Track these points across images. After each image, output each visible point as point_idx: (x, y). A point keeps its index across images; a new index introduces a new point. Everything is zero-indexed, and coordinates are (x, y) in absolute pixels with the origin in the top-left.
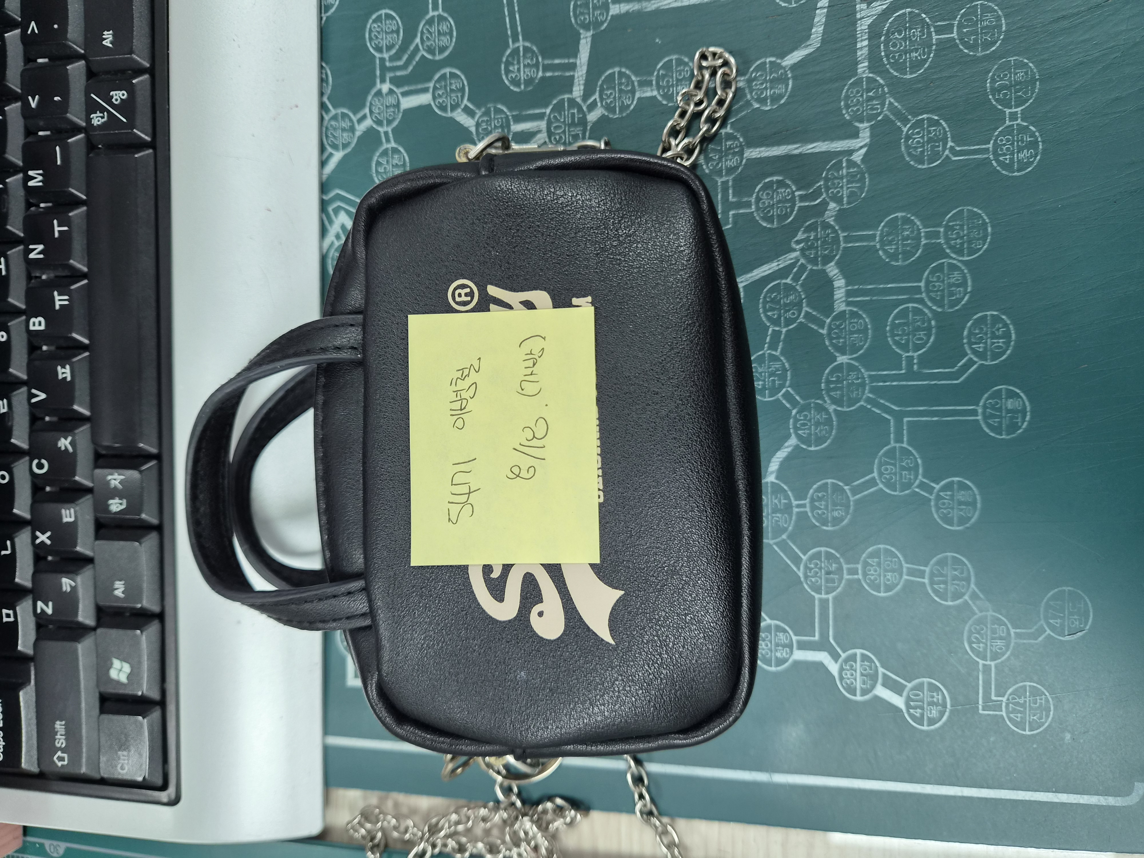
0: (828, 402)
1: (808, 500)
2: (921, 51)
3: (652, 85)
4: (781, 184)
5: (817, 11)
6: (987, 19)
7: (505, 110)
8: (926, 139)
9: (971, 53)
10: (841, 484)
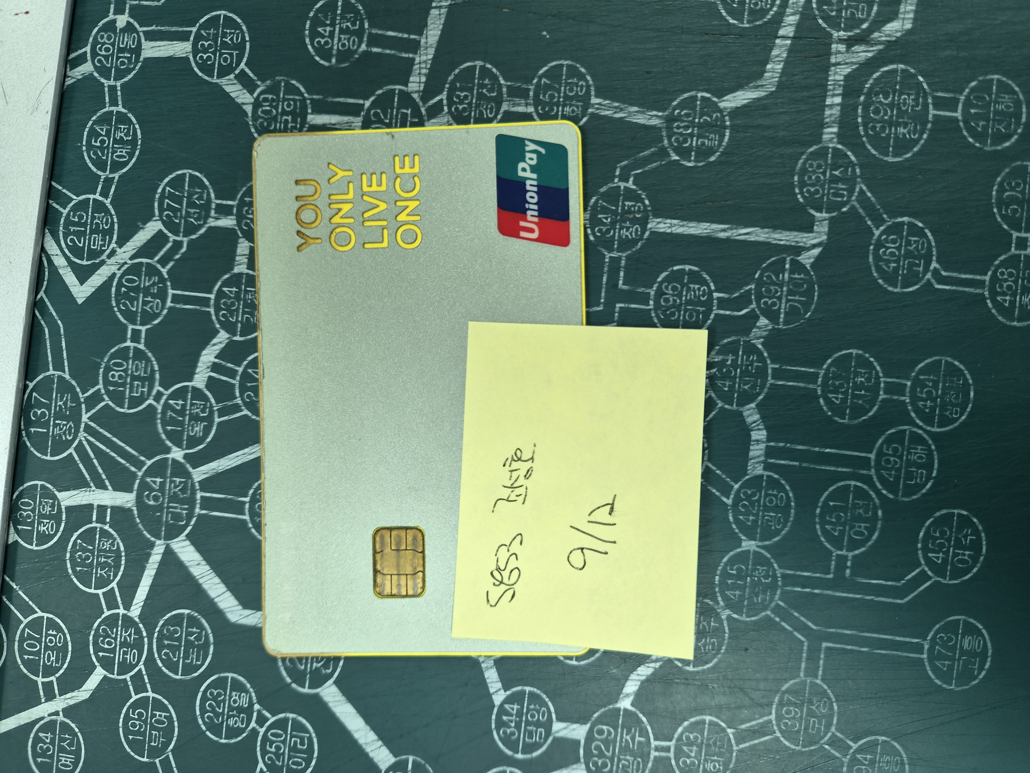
0: (722, 603)
1: (674, 741)
2: (911, 126)
3: (527, 97)
4: (695, 277)
5: (778, 41)
6: (1003, 103)
7: (303, 90)
8: (903, 252)
9: (977, 145)
10: (723, 725)
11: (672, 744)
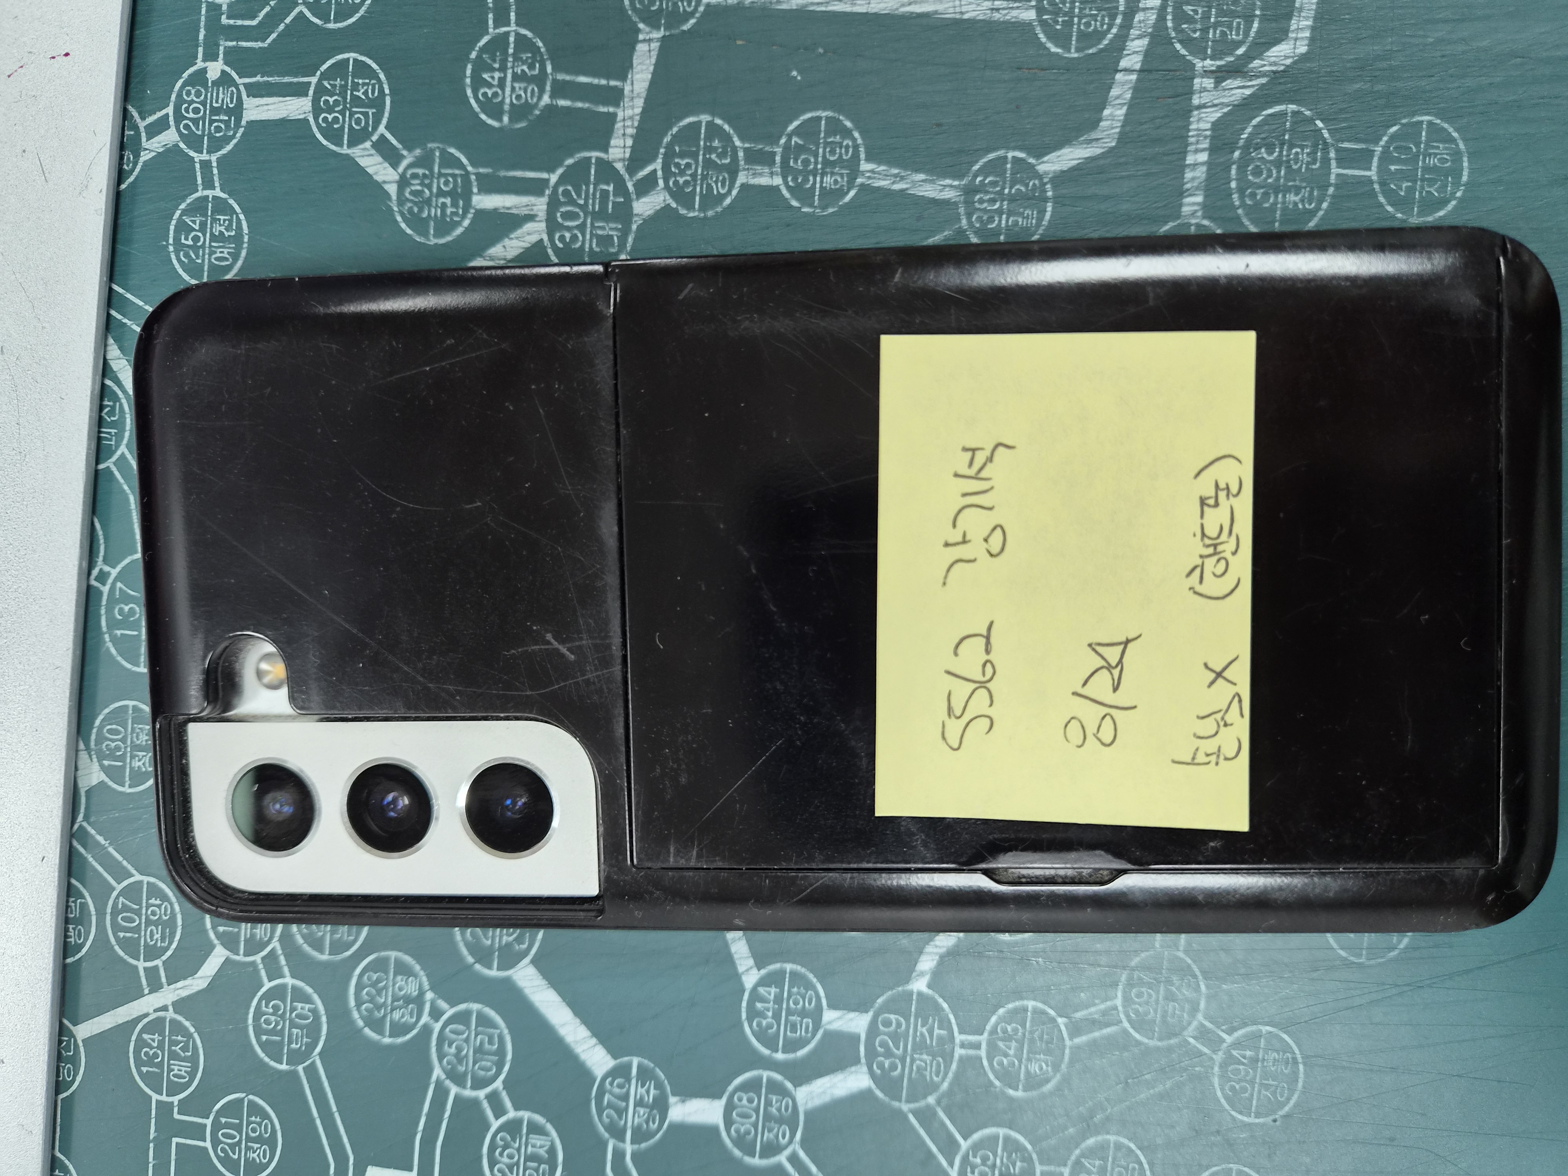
1: (986, 1034)
2: (1305, 193)
3: (771, 163)
5: (1119, 76)
6: (1436, 155)
7: (464, 161)
9: (1399, 215)
10: (1052, 1012)
11: (983, 1038)
